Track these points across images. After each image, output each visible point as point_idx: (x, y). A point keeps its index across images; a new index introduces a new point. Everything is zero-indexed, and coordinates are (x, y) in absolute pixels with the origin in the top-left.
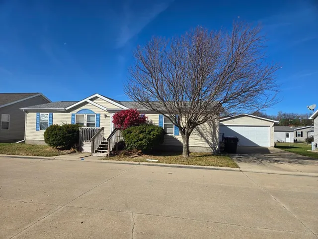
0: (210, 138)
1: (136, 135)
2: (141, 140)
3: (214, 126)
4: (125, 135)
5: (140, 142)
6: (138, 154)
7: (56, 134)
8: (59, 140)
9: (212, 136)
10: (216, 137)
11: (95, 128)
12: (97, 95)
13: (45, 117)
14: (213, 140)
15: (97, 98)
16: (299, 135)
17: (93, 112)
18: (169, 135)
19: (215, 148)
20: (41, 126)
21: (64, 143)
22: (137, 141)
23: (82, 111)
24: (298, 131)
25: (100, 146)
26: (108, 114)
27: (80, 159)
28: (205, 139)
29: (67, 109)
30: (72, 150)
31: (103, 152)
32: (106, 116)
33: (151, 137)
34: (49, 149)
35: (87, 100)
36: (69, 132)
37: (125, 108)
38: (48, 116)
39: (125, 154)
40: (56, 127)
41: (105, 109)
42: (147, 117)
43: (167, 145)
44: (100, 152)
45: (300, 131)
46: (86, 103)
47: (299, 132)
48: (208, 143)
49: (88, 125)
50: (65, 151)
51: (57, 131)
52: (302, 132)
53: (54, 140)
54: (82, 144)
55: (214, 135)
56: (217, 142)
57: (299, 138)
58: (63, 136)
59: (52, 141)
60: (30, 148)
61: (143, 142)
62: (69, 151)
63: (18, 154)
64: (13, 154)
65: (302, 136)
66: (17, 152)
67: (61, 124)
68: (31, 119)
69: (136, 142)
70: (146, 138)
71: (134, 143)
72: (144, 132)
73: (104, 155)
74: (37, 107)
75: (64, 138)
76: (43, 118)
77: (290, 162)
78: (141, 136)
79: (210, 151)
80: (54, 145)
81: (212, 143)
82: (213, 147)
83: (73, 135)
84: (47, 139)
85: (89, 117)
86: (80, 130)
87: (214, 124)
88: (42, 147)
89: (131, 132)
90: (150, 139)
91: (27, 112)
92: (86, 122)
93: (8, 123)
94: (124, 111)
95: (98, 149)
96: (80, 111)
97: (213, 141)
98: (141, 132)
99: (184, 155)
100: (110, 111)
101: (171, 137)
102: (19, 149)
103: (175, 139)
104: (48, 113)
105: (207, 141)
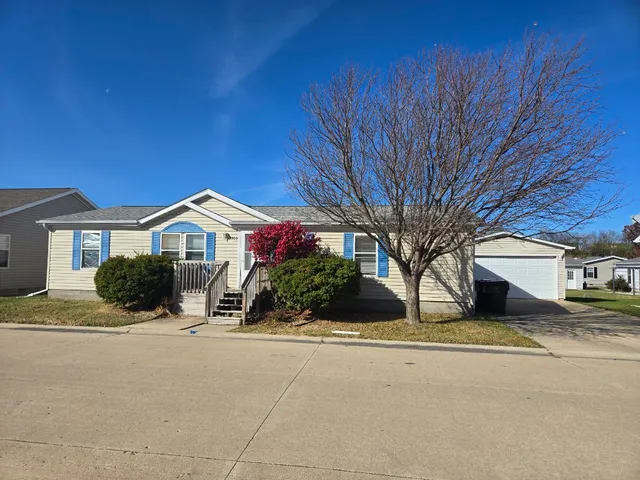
0: (454, 283)
1: (306, 278)
2: (317, 288)
3: (463, 257)
4: (279, 277)
5: (314, 293)
6: (307, 319)
7: (125, 278)
8: (130, 291)
9: (460, 278)
10: (467, 280)
11: (204, 262)
12: (209, 192)
13: (93, 240)
14: (461, 287)
15: (208, 197)
16: (590, 275)
17: (201, 229)
18: (367, 276)
19: (466, 304)
20: (85, 259)
21: (142, 295)
22: (308, 291)
23: (175, 227)
24: (588, 267)
25: (221, 301)
26: (233, 233)
27: (188, 332)
28: (445, 284)
29: (142, 221)
30: (160, 311)
31: (231, 315)
32: (228, 237)
33: (339, 281)
34: (106, 309)
35: (187, 202)
36: (153, 272)
37: (271, 220)
38: (100, 237)
39: (280, 320)
40: (121, 261)
41: (227, 222)
42: (319, 239)
43: (366, 297)
44: (223, 314)
45: (593, 266)
46: (185, 209)
47: (591, 269)
48: (450, 293)
49: (189, 256)
50: (143, 313)
51: (126, 270)
52: (596, 269)
53: (120, 291)
54: (179, 298)
55: (462, 277)
56: (470, 290)
57: (590, 281)
58: (139, 280)
59: (115, 292)
60: (64, 309)
61: (321, 292)
62: (152, 314)
63: (43, 323)
64: (30, 323)
65: (596, 277)
66: (37, 318)
67: (130, 255)
68: (60, 244)
69: (304, 293)
70: (328, 284)
71: (302, 296)
72: (321, 270)
73: (235, 321)
74: (74, 219)
75: (141, 284)
76: (89, 241)
77: (630, 332)
78: (317, 279)
79: (456, 310)
80: (119, 300)
81: (460, 293)
82: (462, 302)
83: (160, 279)
84: (102, 289)
85: (190, 238)
86: (175, 266)
87: (463, 254)
88: (90, 306)
89: (292, 272)
90: (335, 286)
91: (52, 228)
92: (185, 250)
93: (7, 251)
94: (272, 227)
95: (219, 308)
96: (172, 225)
97: (461, 290)
98: (317, 271)
99: (410, 319)
100: (237, 227)
101: (372, 280)
102: (38, 310)
103: (381, 284)
104: (100, 232)
105: (450, 290)
